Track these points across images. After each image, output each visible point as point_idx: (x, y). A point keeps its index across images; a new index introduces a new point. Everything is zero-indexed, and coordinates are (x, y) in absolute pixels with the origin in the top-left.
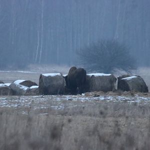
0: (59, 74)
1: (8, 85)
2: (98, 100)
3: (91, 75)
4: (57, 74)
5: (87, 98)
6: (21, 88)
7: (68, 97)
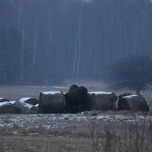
0: (59, 92)
1: (13, 102)
2: (95, 119)
3: (92, 93)
4: (57, 92)
5: (84, 118)
6: (25, 106)
7: (66, 116)
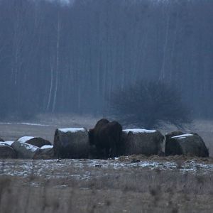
0: (82, 129)
1: (10, 143)
2: (138, 167)
3: (128, 130)
4: (79, 129)
6: (28, 148)
7: (94, 162)
